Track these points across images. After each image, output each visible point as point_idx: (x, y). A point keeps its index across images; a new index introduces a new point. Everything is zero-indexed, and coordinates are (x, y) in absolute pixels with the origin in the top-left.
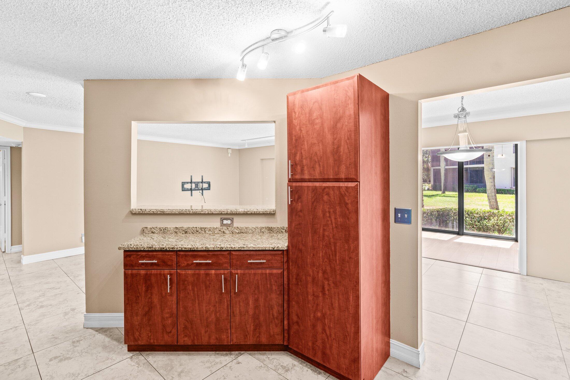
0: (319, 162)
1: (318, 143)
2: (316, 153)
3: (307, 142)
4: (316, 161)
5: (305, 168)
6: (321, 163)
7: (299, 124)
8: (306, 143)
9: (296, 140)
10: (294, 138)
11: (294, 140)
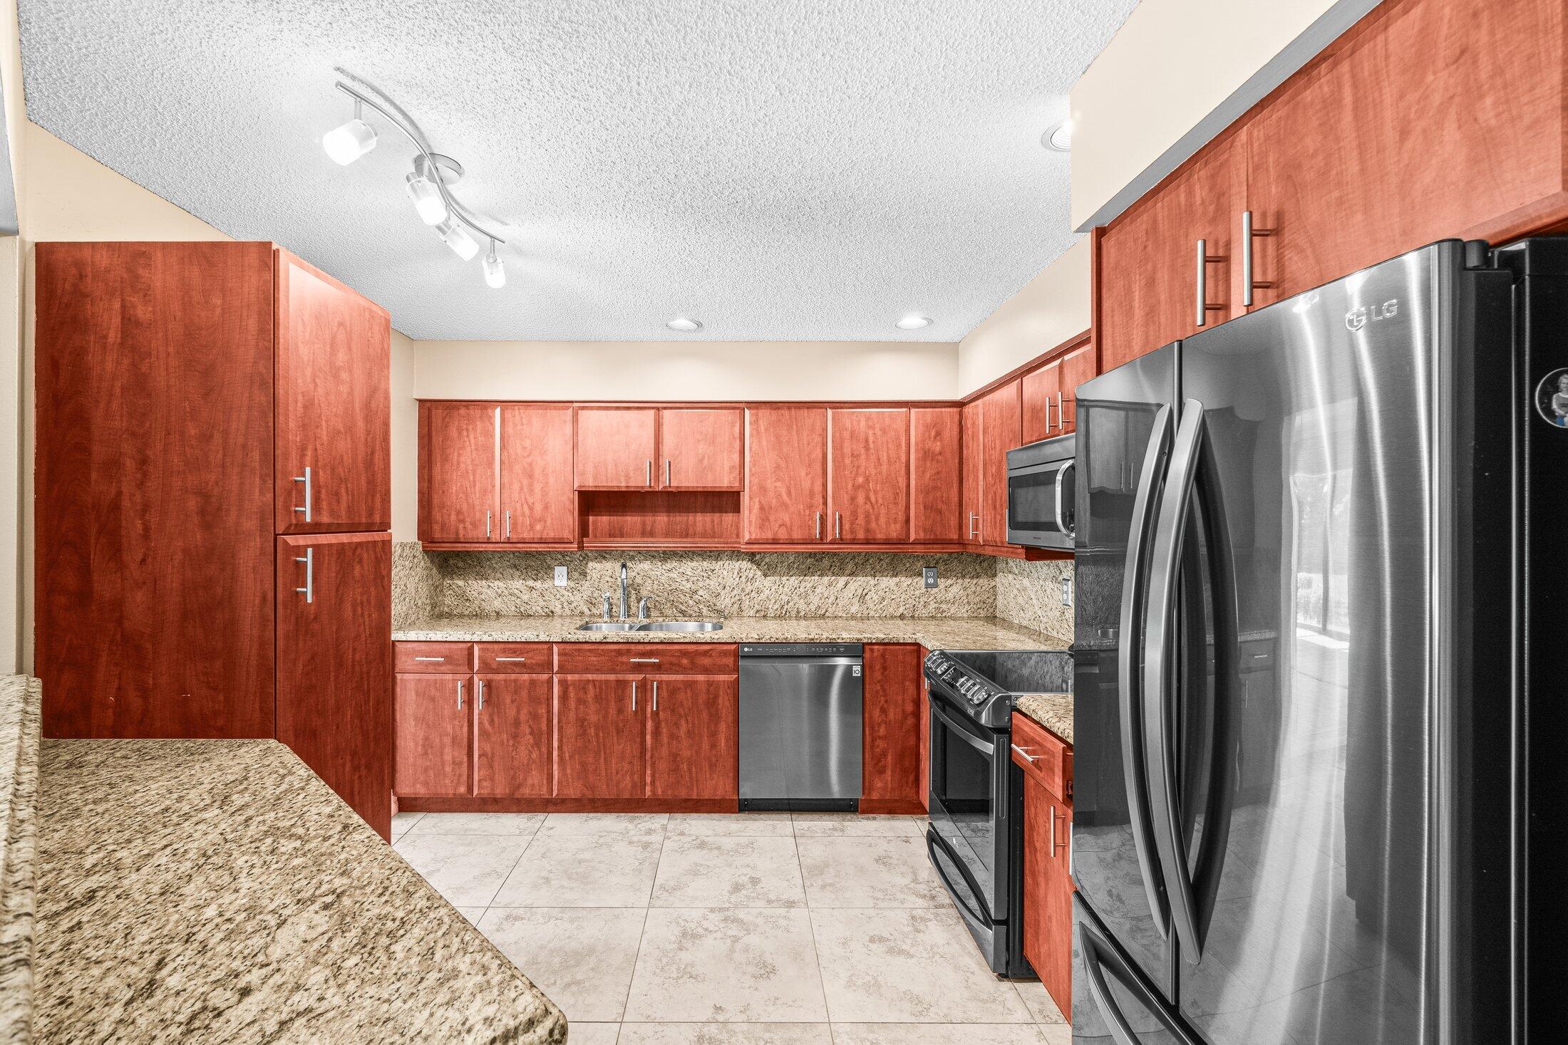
0: (346, 480)
1: (346, 433)
2: (342, 456)
3: (327, 421)
4: (341, 478)
5: (323, 491)
6: (349, 485)
7: (311, 363)
8: (324, 423)
9: (305, 407)
10: (300, 398)
11: (300, 405)
